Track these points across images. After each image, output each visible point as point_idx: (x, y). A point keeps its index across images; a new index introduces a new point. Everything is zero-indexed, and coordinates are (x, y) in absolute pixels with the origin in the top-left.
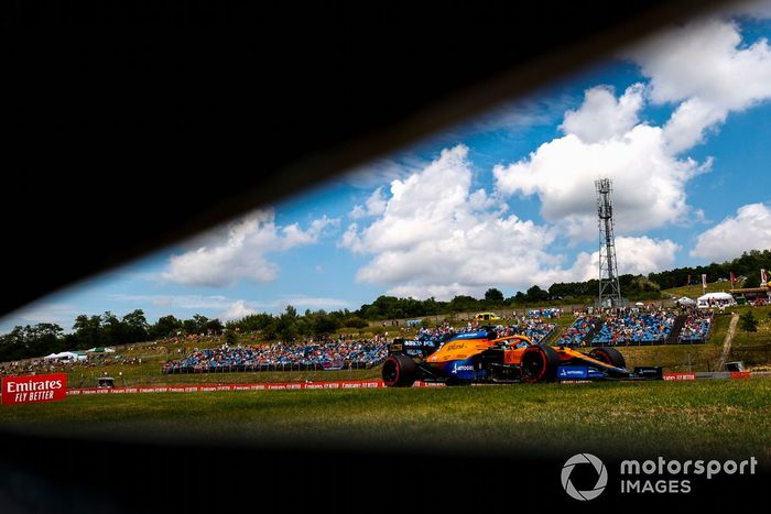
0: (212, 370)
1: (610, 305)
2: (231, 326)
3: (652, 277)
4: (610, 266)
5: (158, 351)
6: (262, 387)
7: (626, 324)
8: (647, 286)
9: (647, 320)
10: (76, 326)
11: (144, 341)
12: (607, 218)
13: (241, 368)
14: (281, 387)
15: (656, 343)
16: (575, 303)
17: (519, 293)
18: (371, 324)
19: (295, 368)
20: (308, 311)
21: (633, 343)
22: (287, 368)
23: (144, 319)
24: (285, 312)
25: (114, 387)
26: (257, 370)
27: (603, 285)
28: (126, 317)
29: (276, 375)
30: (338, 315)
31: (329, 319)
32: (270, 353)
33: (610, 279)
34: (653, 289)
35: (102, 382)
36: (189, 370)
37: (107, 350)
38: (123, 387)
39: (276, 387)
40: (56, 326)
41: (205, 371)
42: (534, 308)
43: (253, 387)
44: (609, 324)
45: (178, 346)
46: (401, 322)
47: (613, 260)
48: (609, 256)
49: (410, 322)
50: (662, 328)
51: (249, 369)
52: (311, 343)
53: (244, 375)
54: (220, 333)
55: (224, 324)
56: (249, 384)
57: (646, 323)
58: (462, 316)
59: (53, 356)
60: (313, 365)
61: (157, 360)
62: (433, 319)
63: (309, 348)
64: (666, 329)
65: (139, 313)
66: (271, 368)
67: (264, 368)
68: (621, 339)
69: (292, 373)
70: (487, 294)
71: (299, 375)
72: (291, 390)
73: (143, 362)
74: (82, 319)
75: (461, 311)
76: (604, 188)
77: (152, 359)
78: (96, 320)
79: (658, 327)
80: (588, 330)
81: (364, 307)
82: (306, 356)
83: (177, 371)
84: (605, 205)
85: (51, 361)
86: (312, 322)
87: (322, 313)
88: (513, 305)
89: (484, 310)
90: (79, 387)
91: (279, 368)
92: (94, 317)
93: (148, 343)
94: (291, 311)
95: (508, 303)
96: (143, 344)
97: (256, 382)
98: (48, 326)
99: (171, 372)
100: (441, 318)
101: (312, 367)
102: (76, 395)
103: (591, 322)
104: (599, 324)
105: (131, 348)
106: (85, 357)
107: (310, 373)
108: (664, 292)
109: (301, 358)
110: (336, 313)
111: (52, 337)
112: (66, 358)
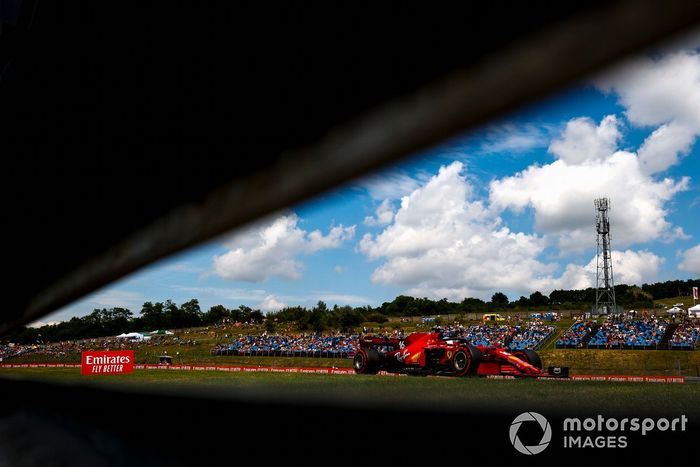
0: (254, 353)
1: (605, 311)
2: (271, 317)
3: (645, 287)
4: (606, 276)
5: (208, 335)
6: (295, 371)
7: (620, 329)
8: (640, 295)
9: (640, 327)
10: (143, 311)
11: (198, 326)
12: (604, 233)
13: (278, 353)
14: (311, 371)
15: (648, 348)
16: (574, 309)
17: (522, 298)
18: (390, 320)
19: (324, 355)
20: (336, 306)
21: (626, 347)
22: (317, 355)
23: (198, 308)
24: (317, 307)
25: (171, 364)
26: (291, 355)
27: (599, 293)
28: (184, 305)
29: (307, 361)
30: (361, 310)
31: (354, 314)
32: (302, 342)
33: (606, 288)
34: (646, 299)
35: (162, 360)
36: (235, 353)
37: (167, 333)
38: (180, 365)
39: (306, 371)
40: (128, 311)
41: (248, 354)
42: (536, 311)
43: (287, 370)
44: (604, 329)
45: (225, 332)
46: (416, 319)
47: (609, 271)
48: (606, 268)
49: (425, 319)
50: (654, 334)
51: (284, 354)
52: (338, 334)
53: (281, 359)
54: (261, 322)
55: (265, 315)
56: (285, 367)
57: (640, 330)
58: (472, 316)
59: (124, 335)
60: (339, 353)
61: (208, 343)
62: (445, 318)
63: (335, 339)
64: (657, 335)
65: (195, 302)
66: (304, 354)
67: (297, 354)
68: (616, 342)
69: (321, 359)
70: (494, 298)
71: (327, 361)
72: (320, 374)
73: (197, 344)
74: (148, 306)
75: (470, 311)
76: (603, 206)
77: (203, 342)
78: (159, 306)
79: (651, 333)
80: (584, 333)
81: (385, 305)
82: (333, 345)
83: (224, 353)
84: (603, 222)
85: (122, 340)
86: (339, 315)
87: (348, 308)
88: (517, 308)
89: (490, 312)
90: (143, 363)
91: (310, 355)
92: (157, 304)
93: (201, 328)
94: (322, 305)
95: (513, 306)
96: (197, 329)
97: (290, 366)
98: (121, 310)
99: (219, 353)
100: (452, 317)
101: (338, 355)
102: (141, 370)
103: (588, 326)
104: (596, 328)
105: (187, 332)
106: (149, 338)
107: (336, 360)
108: (656, 302)
109: (329, 346)
110: (360, 309)
111: (124, 319)
112: (134, 338)
